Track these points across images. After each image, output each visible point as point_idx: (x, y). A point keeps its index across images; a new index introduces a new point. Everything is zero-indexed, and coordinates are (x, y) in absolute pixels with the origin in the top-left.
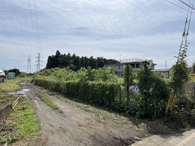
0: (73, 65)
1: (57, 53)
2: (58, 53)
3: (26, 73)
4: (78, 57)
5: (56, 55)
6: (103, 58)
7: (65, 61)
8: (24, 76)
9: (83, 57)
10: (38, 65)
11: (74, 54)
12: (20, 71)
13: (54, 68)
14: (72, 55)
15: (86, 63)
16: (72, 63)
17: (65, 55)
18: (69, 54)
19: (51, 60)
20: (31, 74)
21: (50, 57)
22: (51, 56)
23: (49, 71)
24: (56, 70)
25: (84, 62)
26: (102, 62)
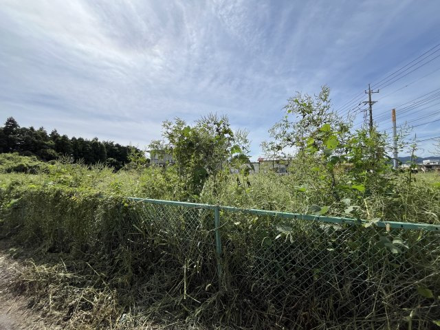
0: (53, 151)
1: (7, 123)
4: (65, 137)
5: (4, 126)
6: (114, 144)
7: (33, 142)
9: (74, 139)
11: (56, 131)
14: (49, 133)
15: (83, 150)
16: (52, 147)
17: (32, 129)
18: (41, 129)
24: (8, 159)
25: (80, 147)
26: (116, 150)
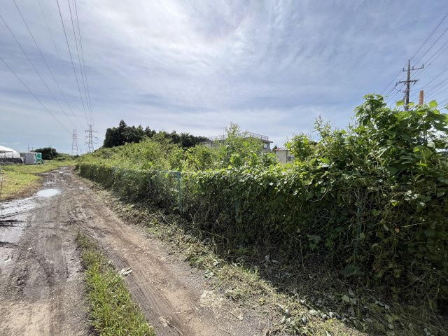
1: (120, 125)
2: (122, 123)
3: (70, 154)
4: (154, 132)
5: (119, 127)
7: (134, 137)
8: (64, 159)
9: (160, 132)
10: (90, 142)
11: (148, 127)
12: (58, 151)
13: (116, 146)
14: (144, 129)
17: (134, 127)
18: (140, 127)
19: (112, 135)
20: (77, 156)
21: (109, 130)
22: (112, 128)
23: (108, 150)
24: (120, 149)
